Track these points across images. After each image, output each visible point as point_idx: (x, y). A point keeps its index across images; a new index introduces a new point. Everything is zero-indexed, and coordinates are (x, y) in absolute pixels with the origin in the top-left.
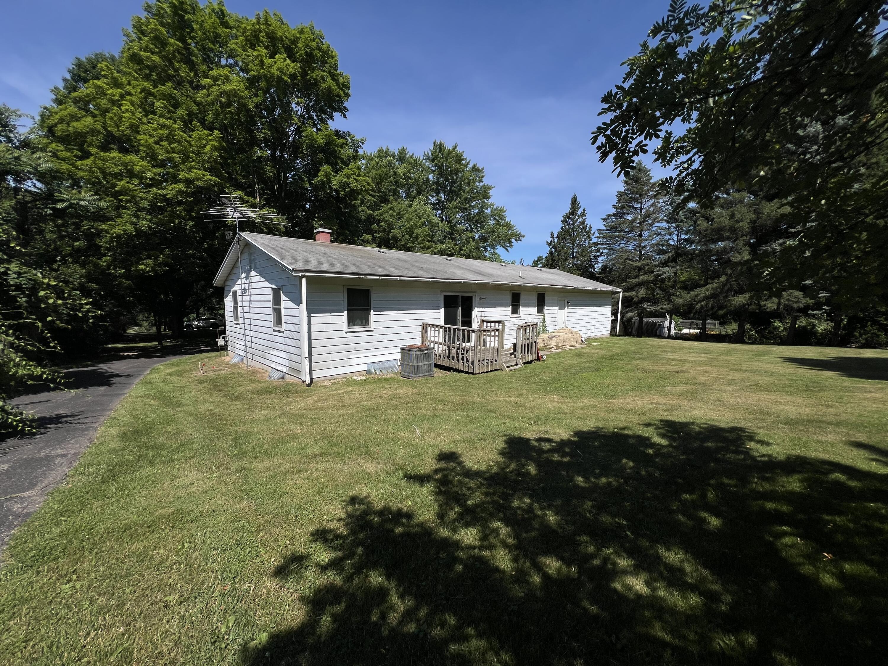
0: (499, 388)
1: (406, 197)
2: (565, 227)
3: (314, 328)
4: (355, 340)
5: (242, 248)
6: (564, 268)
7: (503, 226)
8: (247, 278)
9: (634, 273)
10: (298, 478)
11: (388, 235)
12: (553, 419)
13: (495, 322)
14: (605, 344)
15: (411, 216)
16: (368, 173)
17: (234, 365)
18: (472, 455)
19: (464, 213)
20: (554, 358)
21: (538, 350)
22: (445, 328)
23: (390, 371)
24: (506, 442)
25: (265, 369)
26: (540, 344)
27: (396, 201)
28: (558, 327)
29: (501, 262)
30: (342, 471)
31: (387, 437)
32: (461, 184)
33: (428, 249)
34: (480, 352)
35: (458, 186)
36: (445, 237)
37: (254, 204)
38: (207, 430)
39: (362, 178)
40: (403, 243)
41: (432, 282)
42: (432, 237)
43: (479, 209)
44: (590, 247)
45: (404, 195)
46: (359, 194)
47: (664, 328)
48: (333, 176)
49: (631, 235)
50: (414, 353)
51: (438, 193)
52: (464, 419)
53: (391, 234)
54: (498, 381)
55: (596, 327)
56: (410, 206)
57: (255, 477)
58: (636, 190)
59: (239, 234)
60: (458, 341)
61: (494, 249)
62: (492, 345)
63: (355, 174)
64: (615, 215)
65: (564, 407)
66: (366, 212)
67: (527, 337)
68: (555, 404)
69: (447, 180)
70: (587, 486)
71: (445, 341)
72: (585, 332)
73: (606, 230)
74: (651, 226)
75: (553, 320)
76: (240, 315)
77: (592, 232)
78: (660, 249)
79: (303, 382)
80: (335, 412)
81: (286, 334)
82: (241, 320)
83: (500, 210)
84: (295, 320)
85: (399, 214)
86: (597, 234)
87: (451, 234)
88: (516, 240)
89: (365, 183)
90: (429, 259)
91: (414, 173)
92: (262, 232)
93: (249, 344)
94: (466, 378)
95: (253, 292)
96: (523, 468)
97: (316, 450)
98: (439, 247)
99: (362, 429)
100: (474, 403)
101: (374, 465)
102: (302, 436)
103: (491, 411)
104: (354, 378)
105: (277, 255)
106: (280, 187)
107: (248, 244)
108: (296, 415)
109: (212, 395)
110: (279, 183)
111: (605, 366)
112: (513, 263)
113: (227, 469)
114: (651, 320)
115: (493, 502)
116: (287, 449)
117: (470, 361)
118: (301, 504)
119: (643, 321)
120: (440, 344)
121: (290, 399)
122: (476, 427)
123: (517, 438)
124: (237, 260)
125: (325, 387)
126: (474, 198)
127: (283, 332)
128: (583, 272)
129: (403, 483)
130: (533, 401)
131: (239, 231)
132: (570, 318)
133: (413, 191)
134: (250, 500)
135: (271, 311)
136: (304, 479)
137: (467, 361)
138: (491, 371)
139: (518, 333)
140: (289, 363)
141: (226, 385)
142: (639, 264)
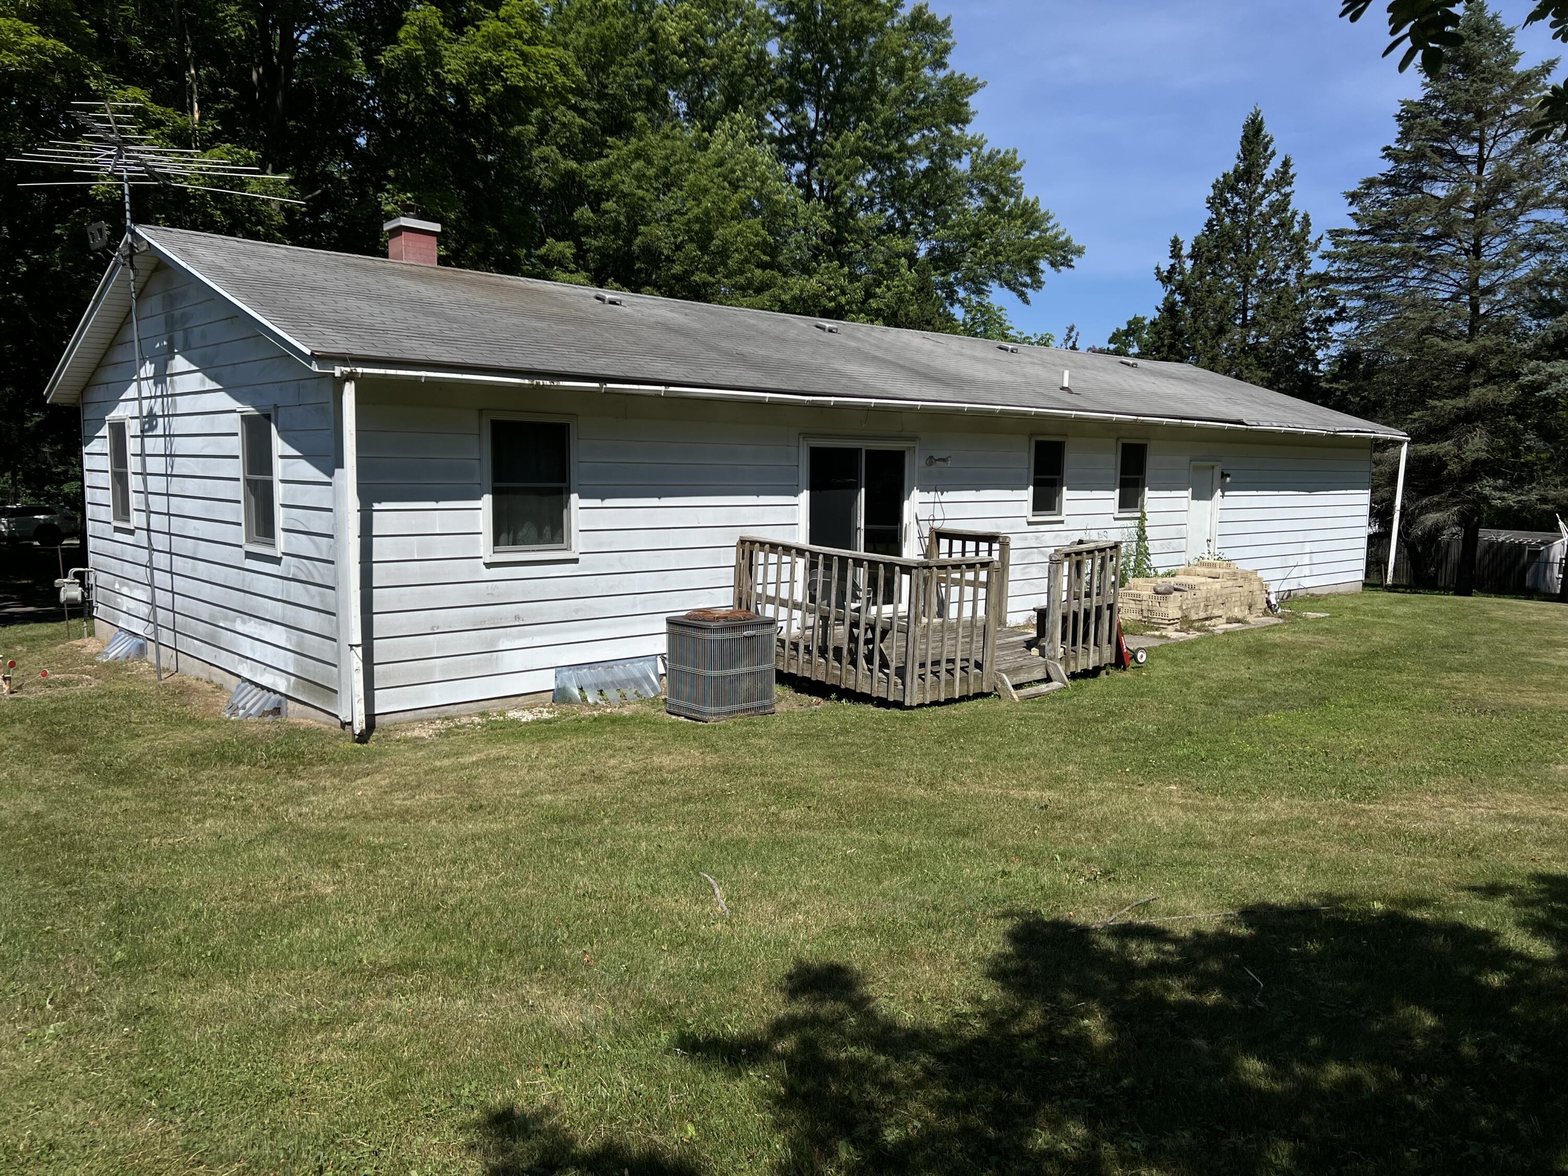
0: (986, 757)
1: (691, 115)
2: (1220, 220)
3: (380, 549)
4: (519, 590)
5: (141, 279)
6: (1213, 359)
7: (1011, 216)
8: (160, 377)
9: (1449, 380)
10: (326, 1044)
11: (629, 242)
12: (1168, 865)
13: (978, 538)
14: (1347, 616)
15: (704, 182)
16: (565, 32)
17: (115, 668)
18: (895, 978)
19: (881, 172)
20: (1174, 662)
21: (1121, 631)
22: (814, 555)
23: (630, 692)
24: (1014, 937)
25: (217, 680)
26: (1127, 614)
27: (656, 128)
28: (1190, 556)
29: (1005, 337)
30: (471, 1022)
31: (619, 913)
32: (873, 72)
33: (759, 291)
34: (925, 636)
35: (863, 79)
36: (817, 252)
37: (185, 129)
38: (25, 881)
39: (544, 51)
40: (677, 269)
41: (773, 403)
42: (773, 251)
43: (931, 157)
44: (1303, 291)
45: (683, 107)
46: (532, 102)
47: (1548, 563)
48: (449, 41)
49: (1446, 249)
50: (712, 636)
51: (795, 102)
52: (871, 858)
53: (638, 240)
54: (985, 732)
55: (1317, 558)
56: (704, 146)
57: (181, 1039)
58: (1463, 96)
59: (133, 233)
60: (855, 598)
61: (980, 292)
62: (967, 613)
63: (519, 35)
64: (1391, 180)
65: (1205, 825)
66: (556, 163)
67: (1085, 588)
68: (1175, 812)
69: (830, 59)
70: (1278, 1087)
71: (813, 599)
72: (1279, 574)
73: (1360, 233)
74: (1513, 219)
75: (1172, 532)
76: (135, 500)
77: (1312, 238)
78: (1542, 299)
79: (344, 725)
80: (447, 828)
81: (289, 566)
82: (137, 520)
83: (1003, 164)
84: (318, 522)
85: (665, 171)
86: (1327, 246)
87: (838, 241)
88: (1053, 264)
89: (553, 67)
90: (764, 326)
91: (717, 35)
92: (209, 226)
93: (163, 598)
94: (879, 721)
95: (179, 425)
96: (1066, 1024)
97: (387, 953)
98: (799, 284)
99: (536, 886)
100: (904, 804)
101: (574, 1004)
102: (339, 906)
103: (962, 833)
104: (512, 714)
105: (260, 305)
106: (271, 74)
107: (162, 265)
108: (318, 837)
109: (39, 765)
110: (266, 61)
111: (1345, 691)
112: (1044, 342)
113: (91, 1011)
114: (1504, 536)
115: (966, 1132)
116: (290, 945)
117: (893, 665)
118: (336, 1129)
119: (1476, 539)
120: (797, 606)
121: (298, 783)
122: (912, 886)
123: (1045, 924)
124: (126, 321)
125: (417, 744)
126: (915, 120)
127: (276, 561)
128: (1278, 375)
129: (670, 1065)
130: (1101, 802)
131: (136, 221)
132: (1229, 529)
133: (712, 94)
134: (168, 1114)
135: (238, 491)
136: (346, 1047)
137: (884, 664)
138: (962, 699)
139: (1052, 576)
140: (297, 664)
141: (88, 734)
142: (1470, 349)
